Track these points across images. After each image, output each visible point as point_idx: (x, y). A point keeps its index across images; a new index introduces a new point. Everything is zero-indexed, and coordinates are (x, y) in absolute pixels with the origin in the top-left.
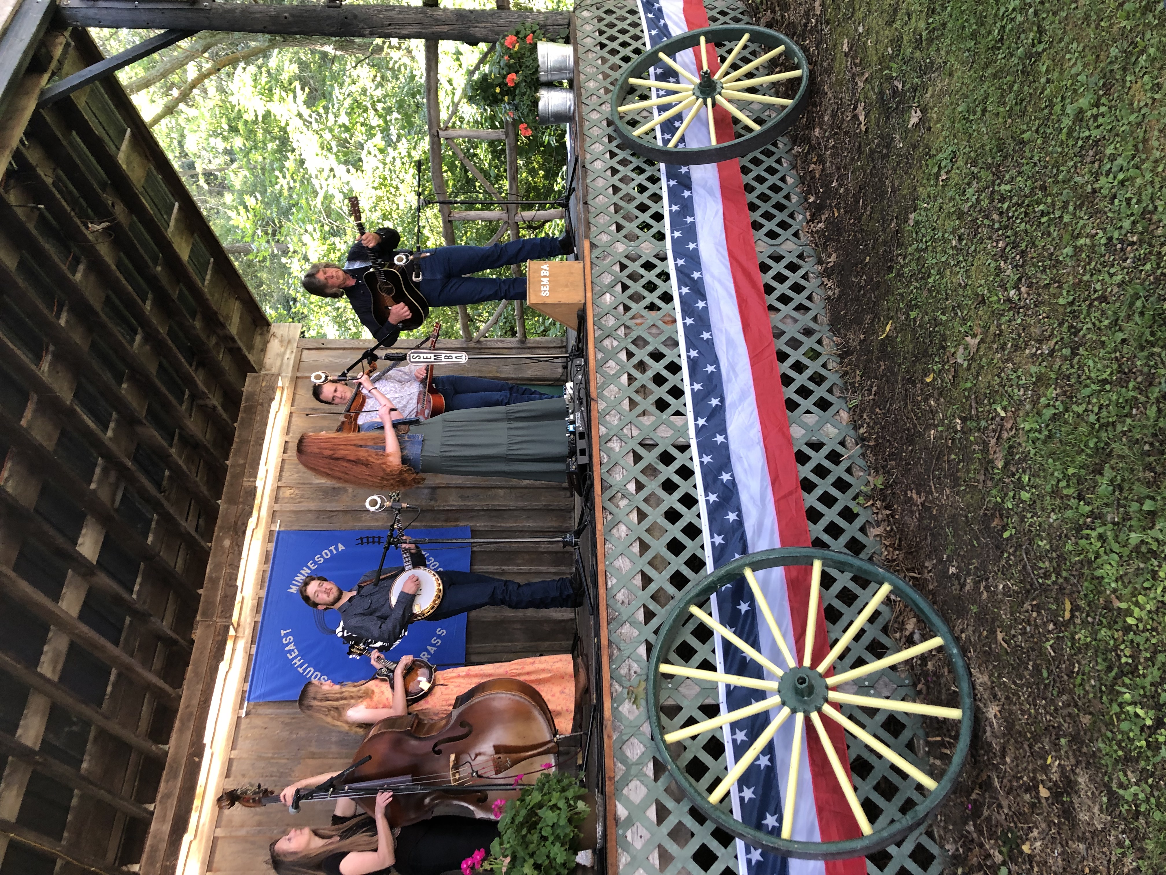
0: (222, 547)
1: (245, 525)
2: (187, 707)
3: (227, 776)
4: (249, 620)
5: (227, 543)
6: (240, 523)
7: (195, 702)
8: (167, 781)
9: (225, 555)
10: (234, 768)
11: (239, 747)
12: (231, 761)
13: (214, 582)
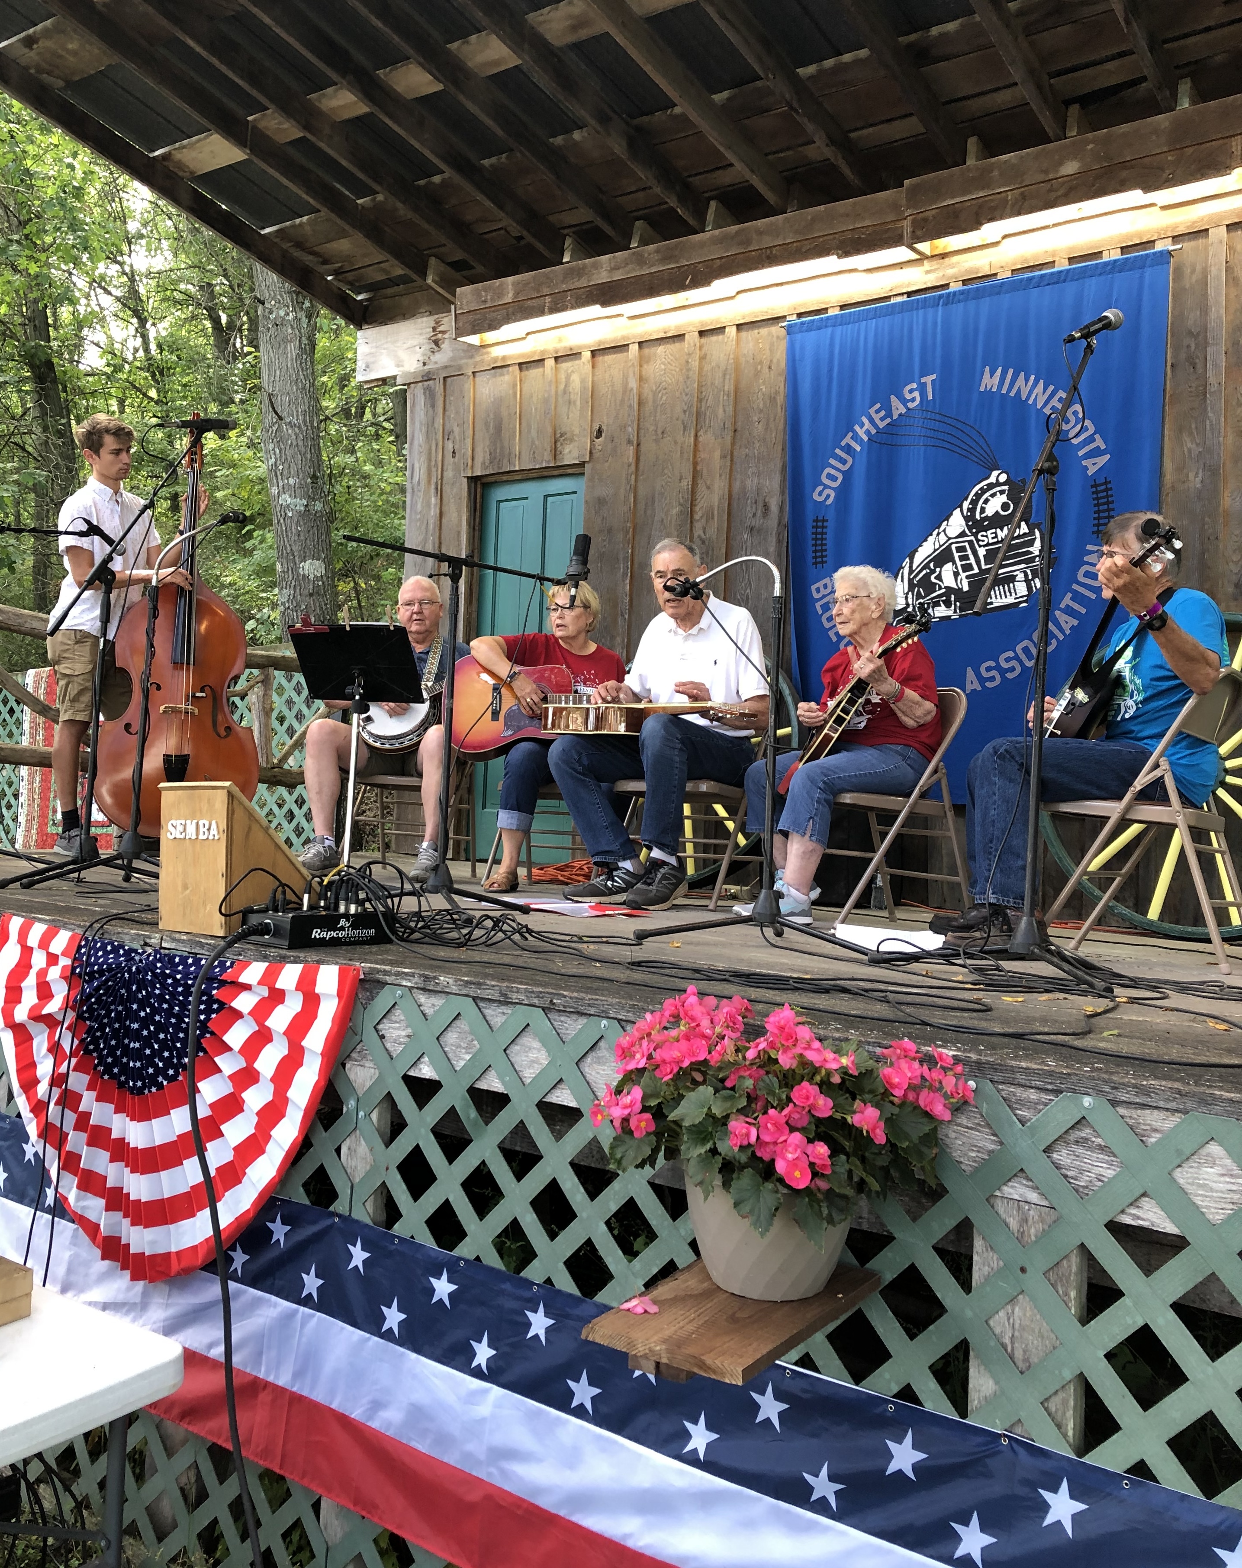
0: (1060, 163)
1: (1121, 187)
2: (760, 233)
3: (702, 333)
4: (950, 272)
5: (1070, 168)
6: (1124, 174)
7: (768, 241)
8: (657, 251)
9: (1042, 177)
10: (714, 338)
11: (744, 334)
12: (721, 330)
13: (982, 180)
